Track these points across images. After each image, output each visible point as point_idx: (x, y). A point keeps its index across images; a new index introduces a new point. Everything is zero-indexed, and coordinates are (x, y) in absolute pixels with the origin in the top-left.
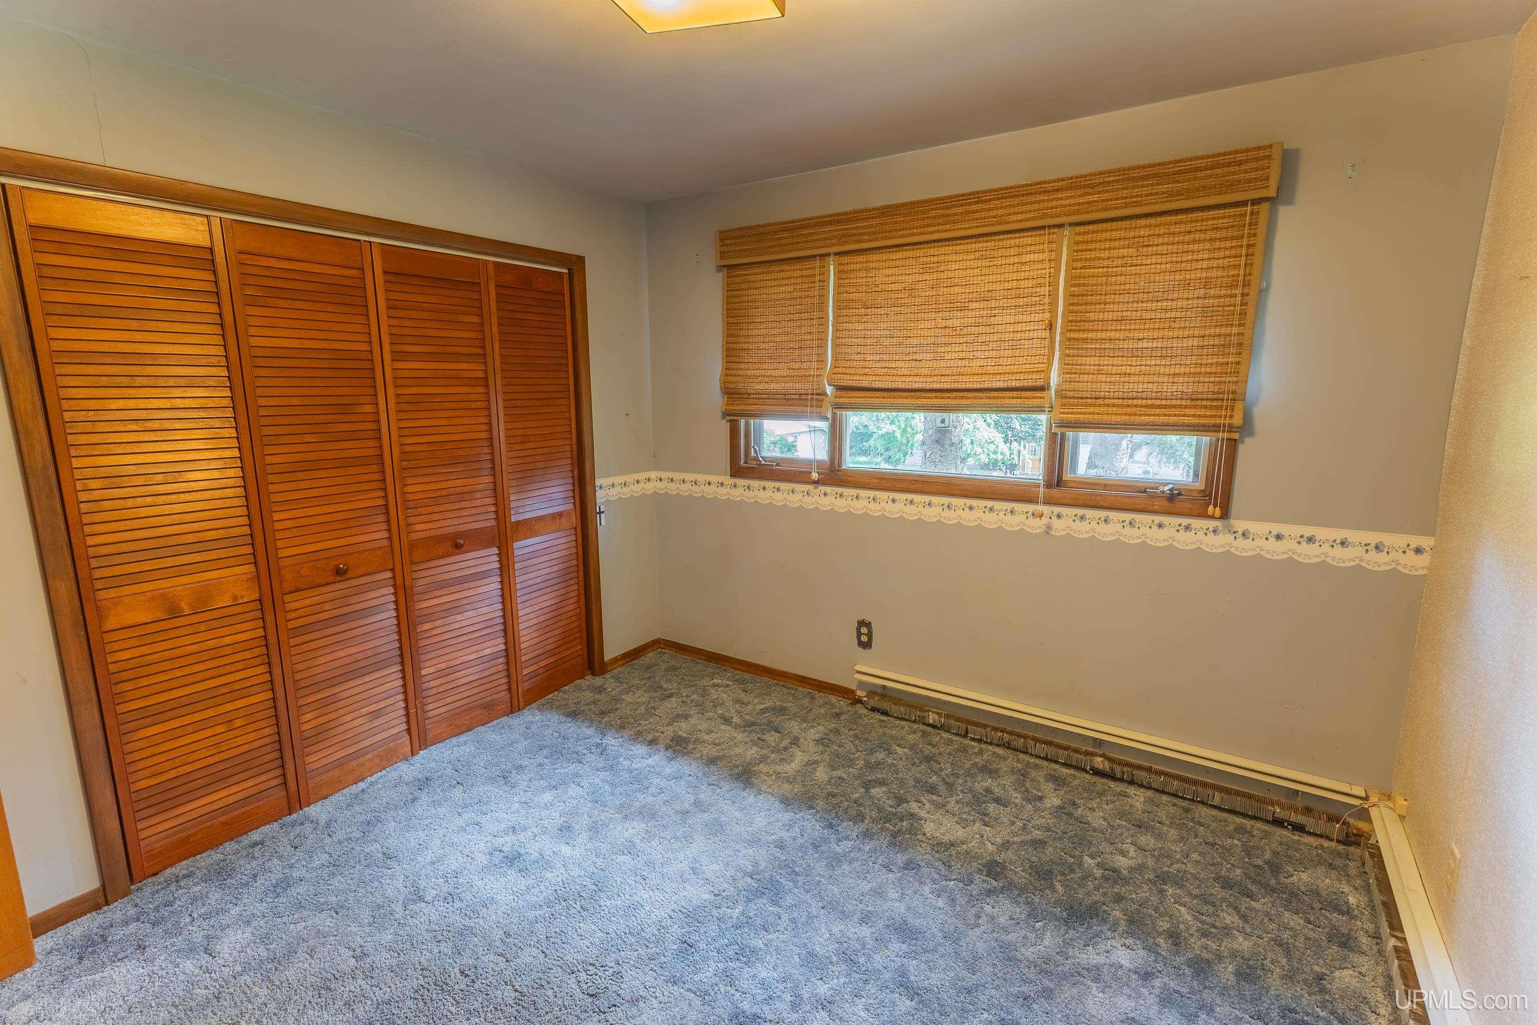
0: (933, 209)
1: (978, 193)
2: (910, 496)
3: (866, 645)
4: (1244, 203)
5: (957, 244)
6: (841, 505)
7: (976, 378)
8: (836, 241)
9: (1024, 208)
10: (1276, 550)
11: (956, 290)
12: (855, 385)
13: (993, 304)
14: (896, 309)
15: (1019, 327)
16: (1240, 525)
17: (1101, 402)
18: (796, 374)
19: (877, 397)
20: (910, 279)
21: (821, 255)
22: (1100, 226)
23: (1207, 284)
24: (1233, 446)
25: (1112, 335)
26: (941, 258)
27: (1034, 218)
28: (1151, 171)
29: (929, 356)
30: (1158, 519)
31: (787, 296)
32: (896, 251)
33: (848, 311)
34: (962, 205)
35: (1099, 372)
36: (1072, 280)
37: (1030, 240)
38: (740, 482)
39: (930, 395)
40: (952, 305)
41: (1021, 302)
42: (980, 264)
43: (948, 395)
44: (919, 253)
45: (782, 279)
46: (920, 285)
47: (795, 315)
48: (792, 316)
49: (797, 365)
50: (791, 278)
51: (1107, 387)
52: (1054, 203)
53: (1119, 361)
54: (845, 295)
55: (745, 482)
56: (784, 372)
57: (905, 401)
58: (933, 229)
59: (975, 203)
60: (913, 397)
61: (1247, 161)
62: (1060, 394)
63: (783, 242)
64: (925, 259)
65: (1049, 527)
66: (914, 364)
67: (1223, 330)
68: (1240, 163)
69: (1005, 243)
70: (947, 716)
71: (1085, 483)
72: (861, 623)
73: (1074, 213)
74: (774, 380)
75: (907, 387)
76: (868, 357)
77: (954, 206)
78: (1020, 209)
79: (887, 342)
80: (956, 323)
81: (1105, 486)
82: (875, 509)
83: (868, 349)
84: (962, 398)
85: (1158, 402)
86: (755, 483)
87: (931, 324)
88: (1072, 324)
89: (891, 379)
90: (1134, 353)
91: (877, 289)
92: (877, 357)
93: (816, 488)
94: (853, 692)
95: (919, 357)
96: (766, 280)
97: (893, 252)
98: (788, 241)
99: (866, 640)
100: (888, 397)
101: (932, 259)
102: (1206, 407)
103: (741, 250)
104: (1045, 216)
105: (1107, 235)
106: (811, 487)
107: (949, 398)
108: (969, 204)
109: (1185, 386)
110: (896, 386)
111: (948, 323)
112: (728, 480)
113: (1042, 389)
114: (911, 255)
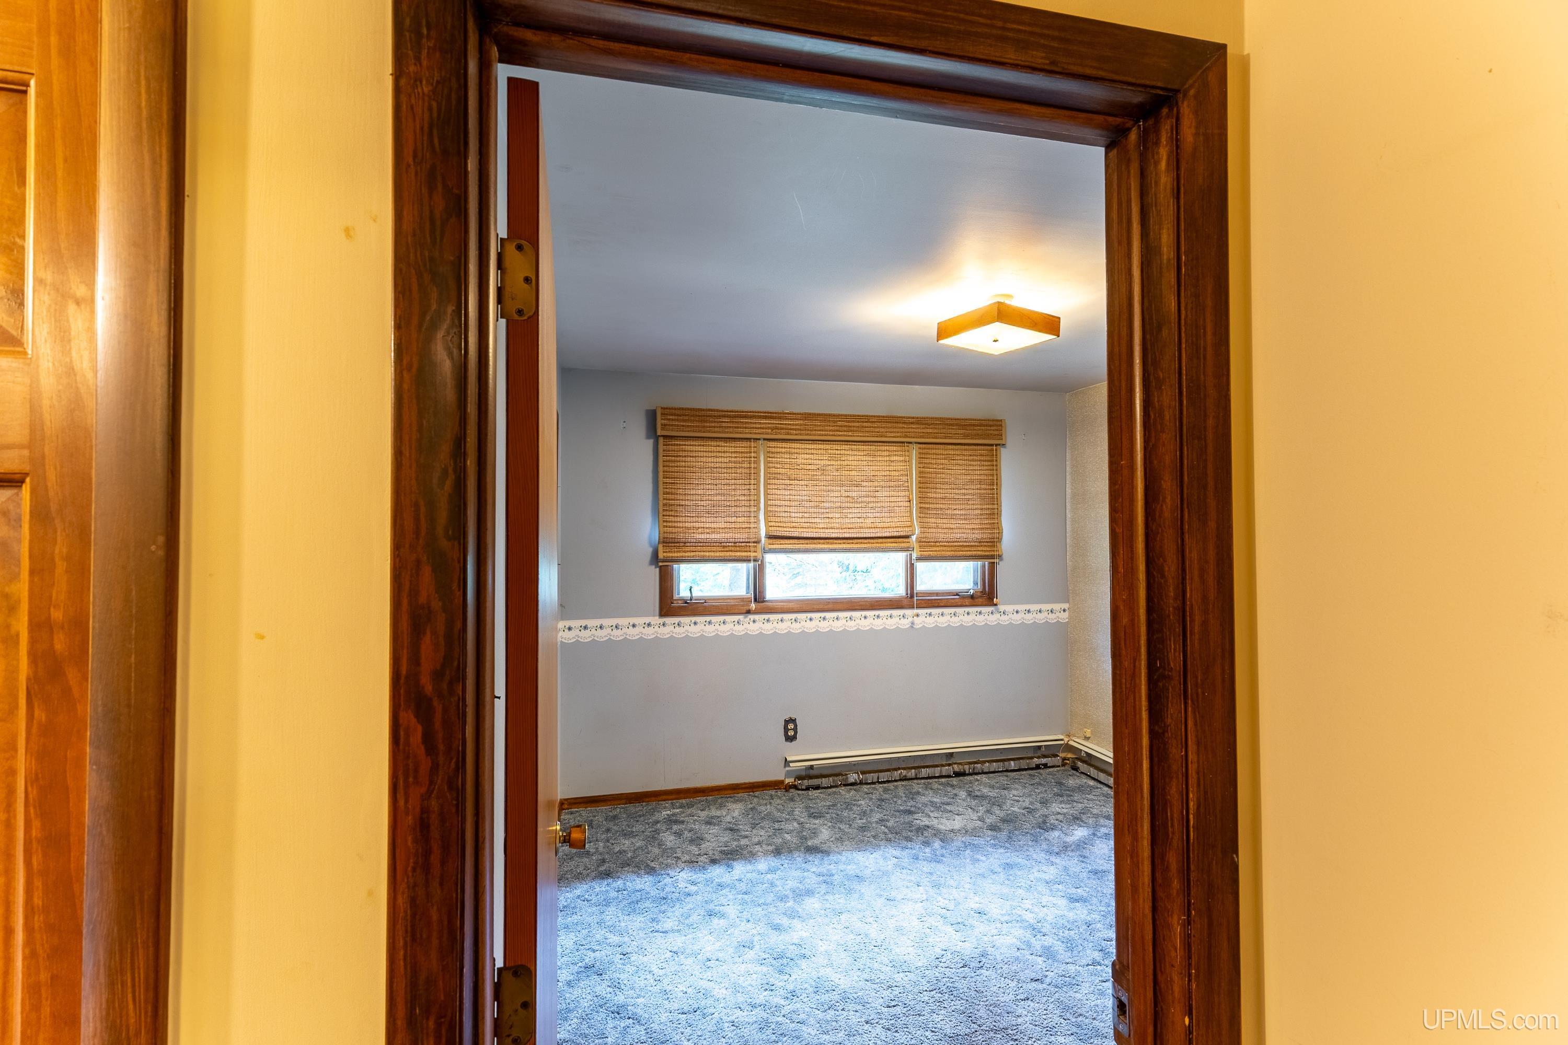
0: (839, 421)
1: (867, 416)
2: (823, 615)
3: (790, 739)
4: (992, 445)
5: (852, 445)
6: (768, 628)
7: (871, 530)
8: (770, 431)
9: (895, 430)
10: (1017, 619)
11: (853, 473)
12: (788, 535)
13: (876, 484)
14: (813, 482)
15: (892, 499)
16: (1002, 608)
17: (938, 544)
18: (733, 526)
19: (803, 544)
20: (823, 463)
21: (754, 439)
22: (930, 446)
23: (980, 482)
24: (992, 566)
25: (941, 506)
26: (843, 452)
27: (900, 437)
28: (954, 422)
29: (838, 515)
30: (967, 609)
31: (723, 465)
32: (811, 444)
33: (776, 481)
34: (858, 422)
35: (937, 527)
36: (921, 474)
37: (895, 448)
38: (669, 620)
39: (839, 541)
40: (851, 483)
41: (892, 484)
42: (867, 459)
43: (851, 541)
44: (828, 447)
45: (719, 452)
46: (829, 468)
47: (730, 481)
48: (728, 481)
49: (734, 519)
50: (727, 452)
51: (942, 536)
52: (910, 430)
53: (945, 521)
54: (774, 469)
55: (676, 620)
56: (722, 525)
57: (823, 546)
58: (840, 433)
59: (866, 422)
60: (828, 543)
61: (993, 426)
62: (919, 541)
63: (724, 424)
64: (832, 451)
65: (913, 623)
66: (827, 520)
67: (990, 507)
68: (991, 426)
69: (881, 447)
70: (863, 773)
71: (927, 593)
72: (787, 722)
73: (921, 437)
74: (714, 530)
75: (827, 536)
76: (793, 515)
77: (854, 422)
78: (892, 430)
79: (808, 504)
80: (854, 494)
81: (937, 594)
82: (796, 628)
83: (792, 509)
84: (861, 543)
85: (965, 544)
86: (685, 620)
87: (837, 494)
88: (922, 499)
89: (814, 530)
90: (952, 517)
91: (798, 467)
92: (801, 515)
93: (745, 618)
94: (782, 782)
95: (830, 515)
96: (703, 451)
97: (809, 444)
98: (729, 425)
99: (793, 734)
100: (810, 544)
101: (837, 452)
102: (985, 546)
103: (683, 426)
104: (906, 436)
105: (934, 451)
106: (741, 617)
107: (853, 543)
108: (863, 422)
109: (977, 535)
110: (819, 536)
111: (849, 494)
112: (656, 620)
113: (907, 537)
114: (822, 447)
